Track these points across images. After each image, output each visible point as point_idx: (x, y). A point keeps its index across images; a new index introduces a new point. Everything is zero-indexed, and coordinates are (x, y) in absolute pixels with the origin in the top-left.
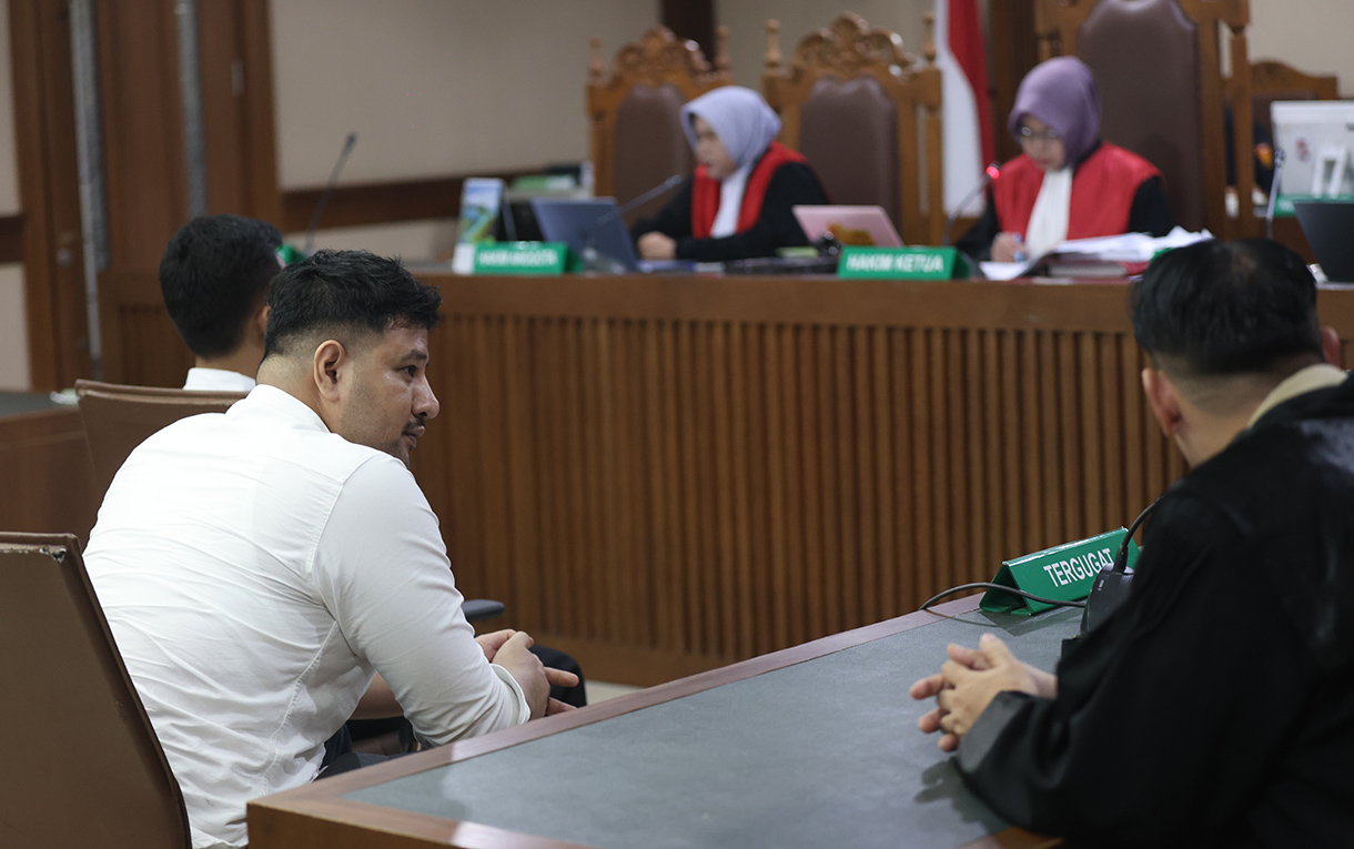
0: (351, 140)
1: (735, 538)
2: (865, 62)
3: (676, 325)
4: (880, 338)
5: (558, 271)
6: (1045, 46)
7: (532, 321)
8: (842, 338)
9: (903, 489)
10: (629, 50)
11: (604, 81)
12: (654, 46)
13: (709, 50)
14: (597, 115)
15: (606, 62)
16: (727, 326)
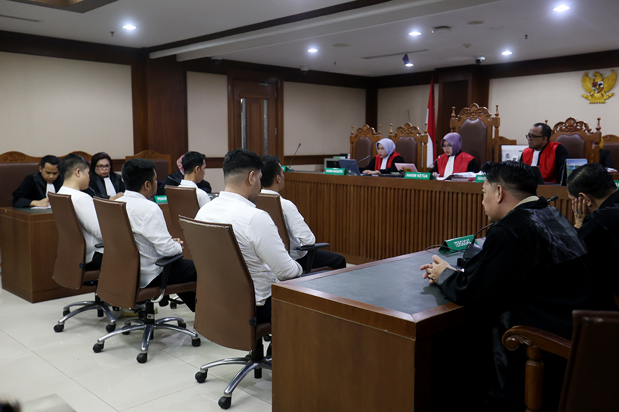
0: (300, 144)
1: (378, 233)
2: (411, 133)
3: (368, 187)
4: (413, 192)
5: (343, 174)
7: (337, 185)
8: (404, 191)
9: (416, 225)
10: (360, 129)
11: (354, 135)
12: (365, 128)
13: (376, 129)
14: (352, 143)
15: (354, 132)
16: (379, 188)
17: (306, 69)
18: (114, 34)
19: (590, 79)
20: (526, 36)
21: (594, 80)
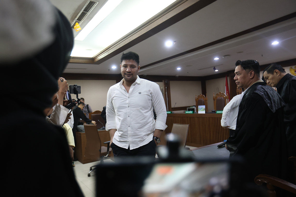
0: (176, 103)
1: (208, 135)
2: (222, 96)
3: (202, 118)
5: (192, 113)
6: (237, 94)
7: (190, 117)
8: (217, 119)
9: (223, 131)
10: (199, 96)
11: (197, 98)
12: (201, 96)
13: (205, 96)
14: (196, 101)
15: (197, 97)
16: (207, 118)
17: (178, 76)
18: (110, 70)
19: (293, 69)
20: (262, 55)
21: (295, 70)
